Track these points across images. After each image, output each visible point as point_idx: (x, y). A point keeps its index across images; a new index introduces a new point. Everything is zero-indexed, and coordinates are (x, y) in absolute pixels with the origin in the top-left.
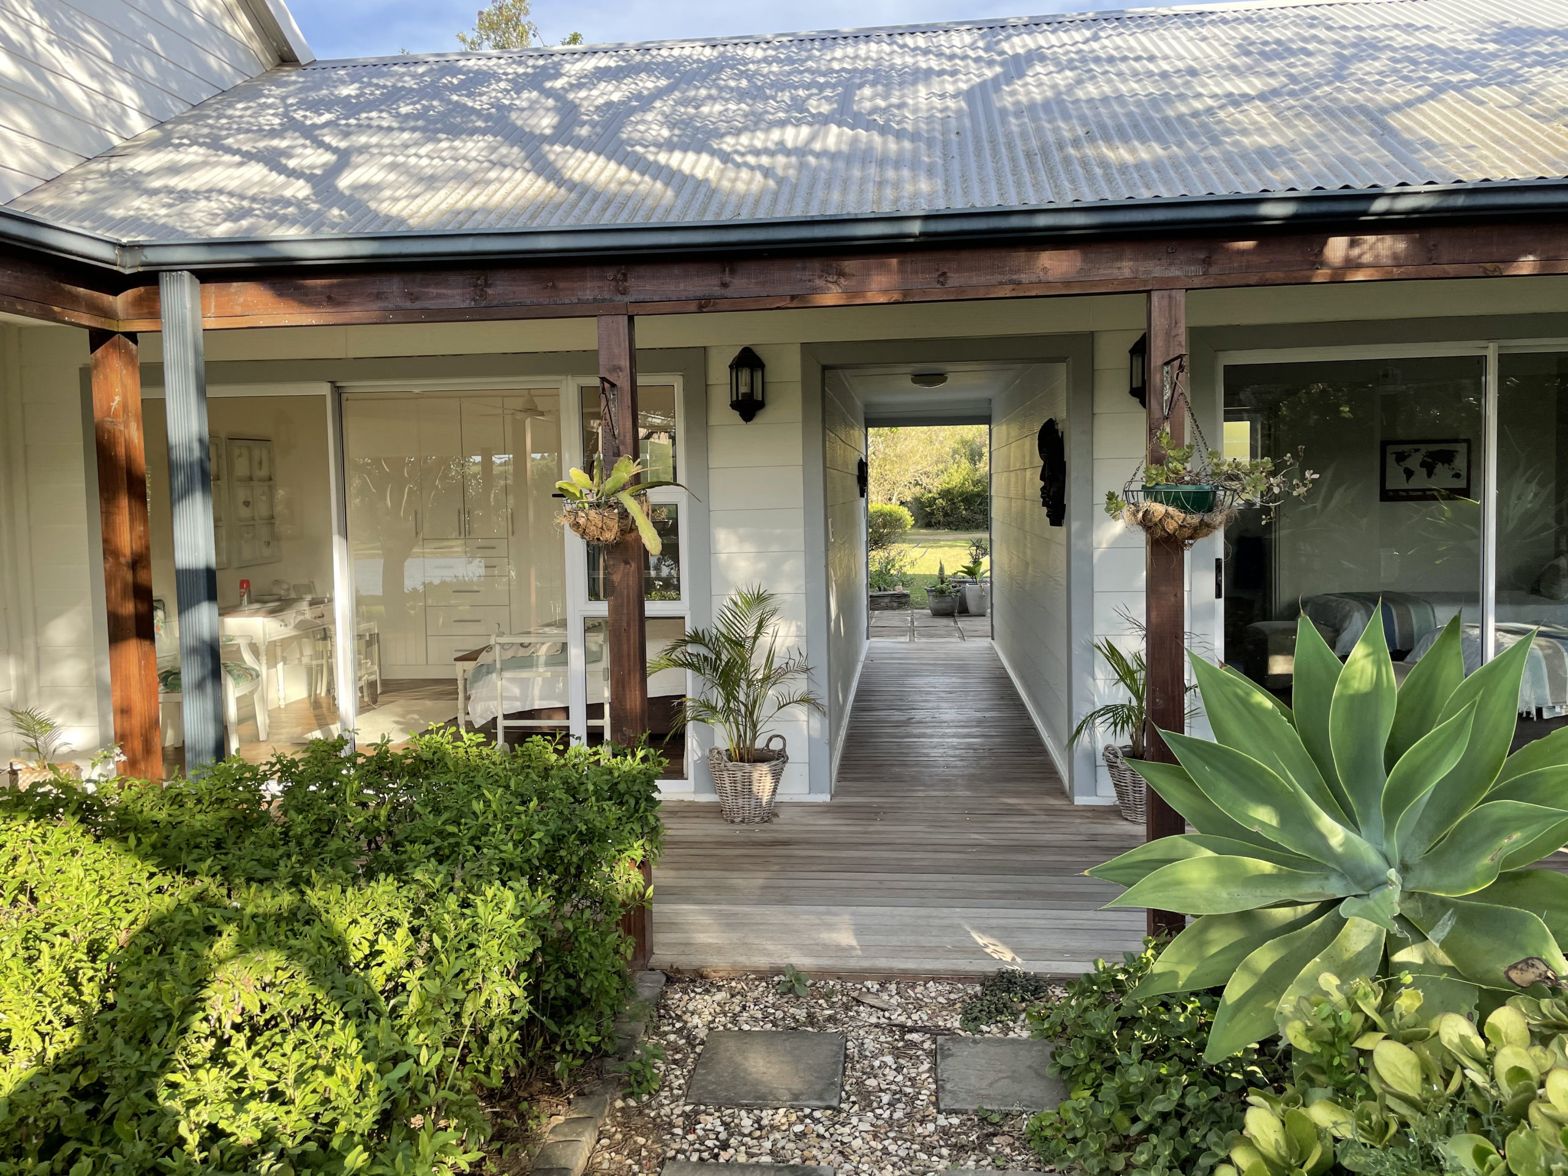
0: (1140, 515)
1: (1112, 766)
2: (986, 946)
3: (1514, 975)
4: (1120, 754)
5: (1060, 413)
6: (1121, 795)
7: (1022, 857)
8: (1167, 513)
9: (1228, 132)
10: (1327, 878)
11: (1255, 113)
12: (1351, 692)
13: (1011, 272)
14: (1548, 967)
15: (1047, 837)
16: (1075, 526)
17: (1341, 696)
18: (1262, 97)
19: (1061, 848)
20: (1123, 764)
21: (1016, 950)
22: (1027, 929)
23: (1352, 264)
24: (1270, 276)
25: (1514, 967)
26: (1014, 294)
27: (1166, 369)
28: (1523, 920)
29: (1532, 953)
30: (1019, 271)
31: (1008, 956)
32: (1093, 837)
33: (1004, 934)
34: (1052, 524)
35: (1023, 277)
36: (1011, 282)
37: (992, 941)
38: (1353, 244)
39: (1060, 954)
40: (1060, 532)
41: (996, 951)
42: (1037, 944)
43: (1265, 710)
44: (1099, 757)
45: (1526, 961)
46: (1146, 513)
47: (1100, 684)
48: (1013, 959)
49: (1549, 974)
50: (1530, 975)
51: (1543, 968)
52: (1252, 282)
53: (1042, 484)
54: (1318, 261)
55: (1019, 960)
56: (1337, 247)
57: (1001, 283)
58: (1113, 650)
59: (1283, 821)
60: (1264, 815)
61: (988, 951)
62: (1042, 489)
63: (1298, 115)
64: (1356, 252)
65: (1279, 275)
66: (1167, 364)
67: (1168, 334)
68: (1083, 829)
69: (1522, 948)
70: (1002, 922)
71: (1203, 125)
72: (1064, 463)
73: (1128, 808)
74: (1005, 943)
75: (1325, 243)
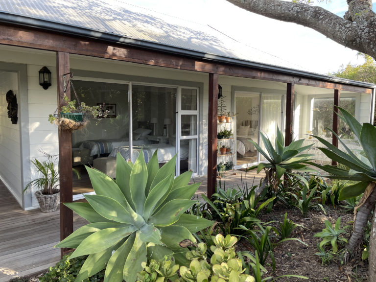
0: (61, 122)
1: (38, 197)
2: (4, 271)
3: (182, 245)
4: (41, 193)
5: (15, 89)
6: (41, 205)
7: (10, 233)
8: (70, 122)
9: (65, 14)
10: (128, 228)
11: (71, 11)
12: (135, 173)
13: (8, 35)
14: (191, 241)
15: (18, 224)
16: (22, 124)
17: (132, 175)
18: (72, 8)
19: (23, 227)
20: (42, 196)
21: (16, 269)
22: (18, 260)
23: (114, 55)
24: (94, 54)
25: (181, 242)
26: (9, 43)
27: (64, 77)
28: (181, 229)
29: (186, 238)
30: (11, 36)
31: (13, 273)
32: (34, 220)
33: (9, 265)
34: (13, 123)
35: (12, 38)
36: (8, 39)
37: (5, 269)
38: (114, 49)
39: (31, 266)
40: (16, 126)
41: (8, 272)
42: (22, 265)
43: (109, 182)
44: (33, 195)
45: (185, 240)
46: (63, 121)
47: (32, 172)
48: (15, 273)
49: (191, 243)
50: (186, 244)
51: (190, 241)
52: (88, 54)
53: (8, 110)
54: (105, 52)
55: (17, 273)
56: (110, 49)
57: (4, 39)
58: (37, 162)
59: (118, 214)
60: (113, 214)
61: (5, 273)
62: (9, 112)
63: (83, 15)
64: (115, 51)
65: (96, 54)
66: (64, 75)
67: (64, 65)
68: (29, 218)
69: (182, 237)
70: (8, 260)
71: (57, 10)
72: (17, 105)
73: (44, 209)
74: (11, 268)
75: (107, 47)
